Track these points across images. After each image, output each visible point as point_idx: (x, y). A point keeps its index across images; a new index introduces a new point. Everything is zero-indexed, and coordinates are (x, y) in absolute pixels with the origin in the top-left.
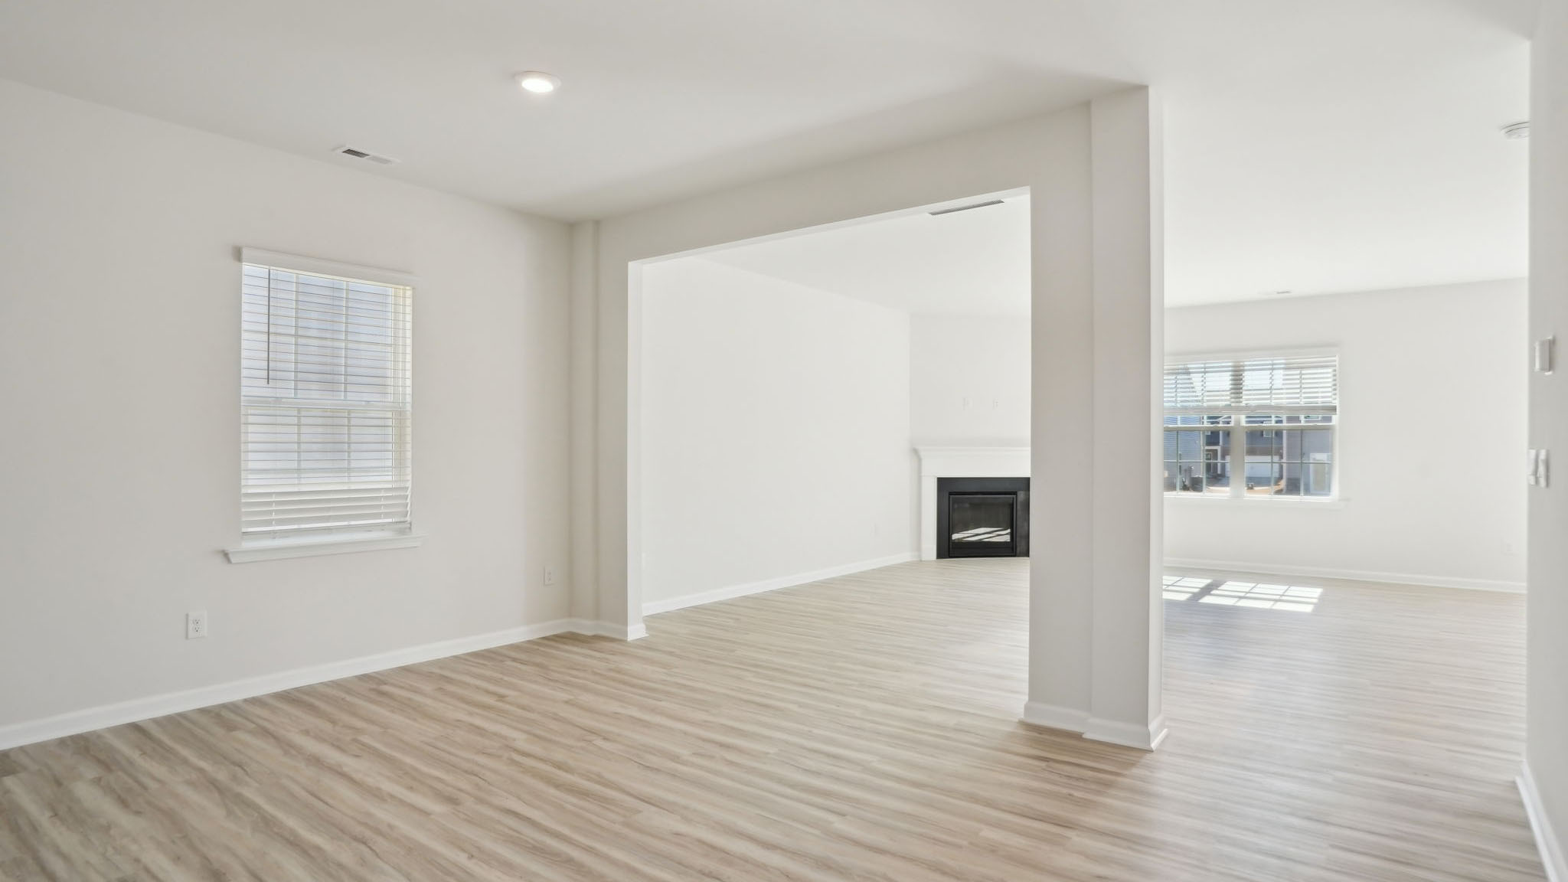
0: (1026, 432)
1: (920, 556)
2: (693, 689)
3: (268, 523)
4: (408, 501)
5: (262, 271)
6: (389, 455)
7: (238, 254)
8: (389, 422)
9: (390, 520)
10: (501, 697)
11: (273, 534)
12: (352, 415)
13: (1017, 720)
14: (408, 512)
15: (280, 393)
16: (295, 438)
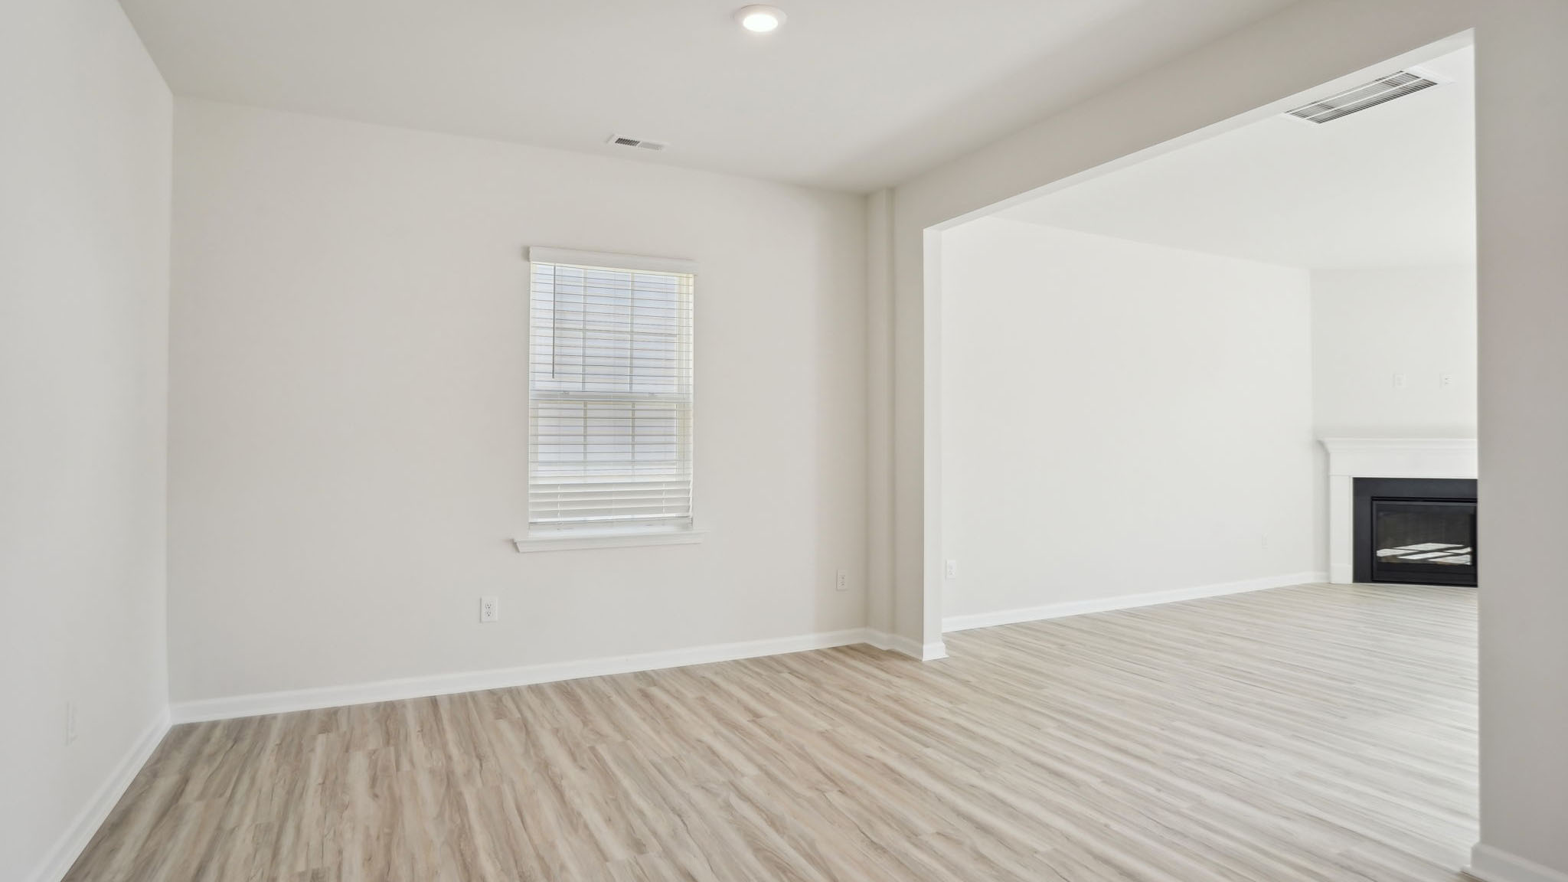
0: (1470, 417)
1: (1328, 577)
2: (972, 735)
3: (554, 514)
4: (691, 495)
5: (547, 268)
6: (674, 448)
7: (526, 254)
8: (675, 415)
9: (674, 515)
10: (756, 716)
11: (558, 526)
12: (637, 407)
13: (1457, 870)
14: (689, 507)
15: (565, 386)
16: (581, 431)
